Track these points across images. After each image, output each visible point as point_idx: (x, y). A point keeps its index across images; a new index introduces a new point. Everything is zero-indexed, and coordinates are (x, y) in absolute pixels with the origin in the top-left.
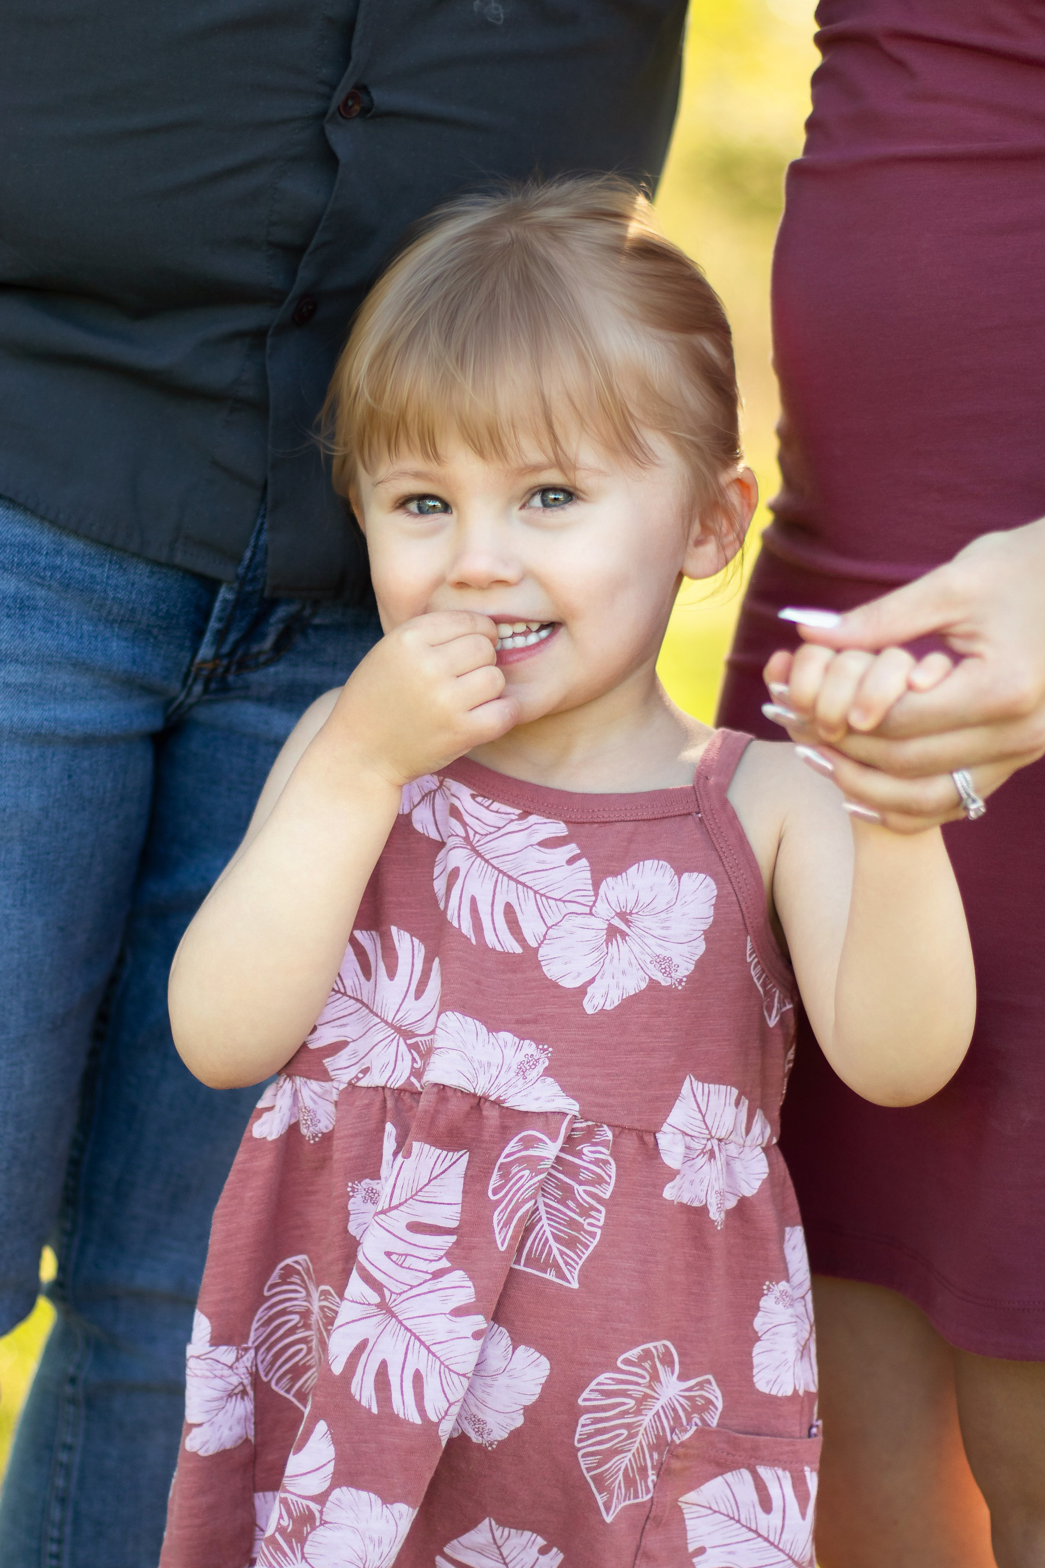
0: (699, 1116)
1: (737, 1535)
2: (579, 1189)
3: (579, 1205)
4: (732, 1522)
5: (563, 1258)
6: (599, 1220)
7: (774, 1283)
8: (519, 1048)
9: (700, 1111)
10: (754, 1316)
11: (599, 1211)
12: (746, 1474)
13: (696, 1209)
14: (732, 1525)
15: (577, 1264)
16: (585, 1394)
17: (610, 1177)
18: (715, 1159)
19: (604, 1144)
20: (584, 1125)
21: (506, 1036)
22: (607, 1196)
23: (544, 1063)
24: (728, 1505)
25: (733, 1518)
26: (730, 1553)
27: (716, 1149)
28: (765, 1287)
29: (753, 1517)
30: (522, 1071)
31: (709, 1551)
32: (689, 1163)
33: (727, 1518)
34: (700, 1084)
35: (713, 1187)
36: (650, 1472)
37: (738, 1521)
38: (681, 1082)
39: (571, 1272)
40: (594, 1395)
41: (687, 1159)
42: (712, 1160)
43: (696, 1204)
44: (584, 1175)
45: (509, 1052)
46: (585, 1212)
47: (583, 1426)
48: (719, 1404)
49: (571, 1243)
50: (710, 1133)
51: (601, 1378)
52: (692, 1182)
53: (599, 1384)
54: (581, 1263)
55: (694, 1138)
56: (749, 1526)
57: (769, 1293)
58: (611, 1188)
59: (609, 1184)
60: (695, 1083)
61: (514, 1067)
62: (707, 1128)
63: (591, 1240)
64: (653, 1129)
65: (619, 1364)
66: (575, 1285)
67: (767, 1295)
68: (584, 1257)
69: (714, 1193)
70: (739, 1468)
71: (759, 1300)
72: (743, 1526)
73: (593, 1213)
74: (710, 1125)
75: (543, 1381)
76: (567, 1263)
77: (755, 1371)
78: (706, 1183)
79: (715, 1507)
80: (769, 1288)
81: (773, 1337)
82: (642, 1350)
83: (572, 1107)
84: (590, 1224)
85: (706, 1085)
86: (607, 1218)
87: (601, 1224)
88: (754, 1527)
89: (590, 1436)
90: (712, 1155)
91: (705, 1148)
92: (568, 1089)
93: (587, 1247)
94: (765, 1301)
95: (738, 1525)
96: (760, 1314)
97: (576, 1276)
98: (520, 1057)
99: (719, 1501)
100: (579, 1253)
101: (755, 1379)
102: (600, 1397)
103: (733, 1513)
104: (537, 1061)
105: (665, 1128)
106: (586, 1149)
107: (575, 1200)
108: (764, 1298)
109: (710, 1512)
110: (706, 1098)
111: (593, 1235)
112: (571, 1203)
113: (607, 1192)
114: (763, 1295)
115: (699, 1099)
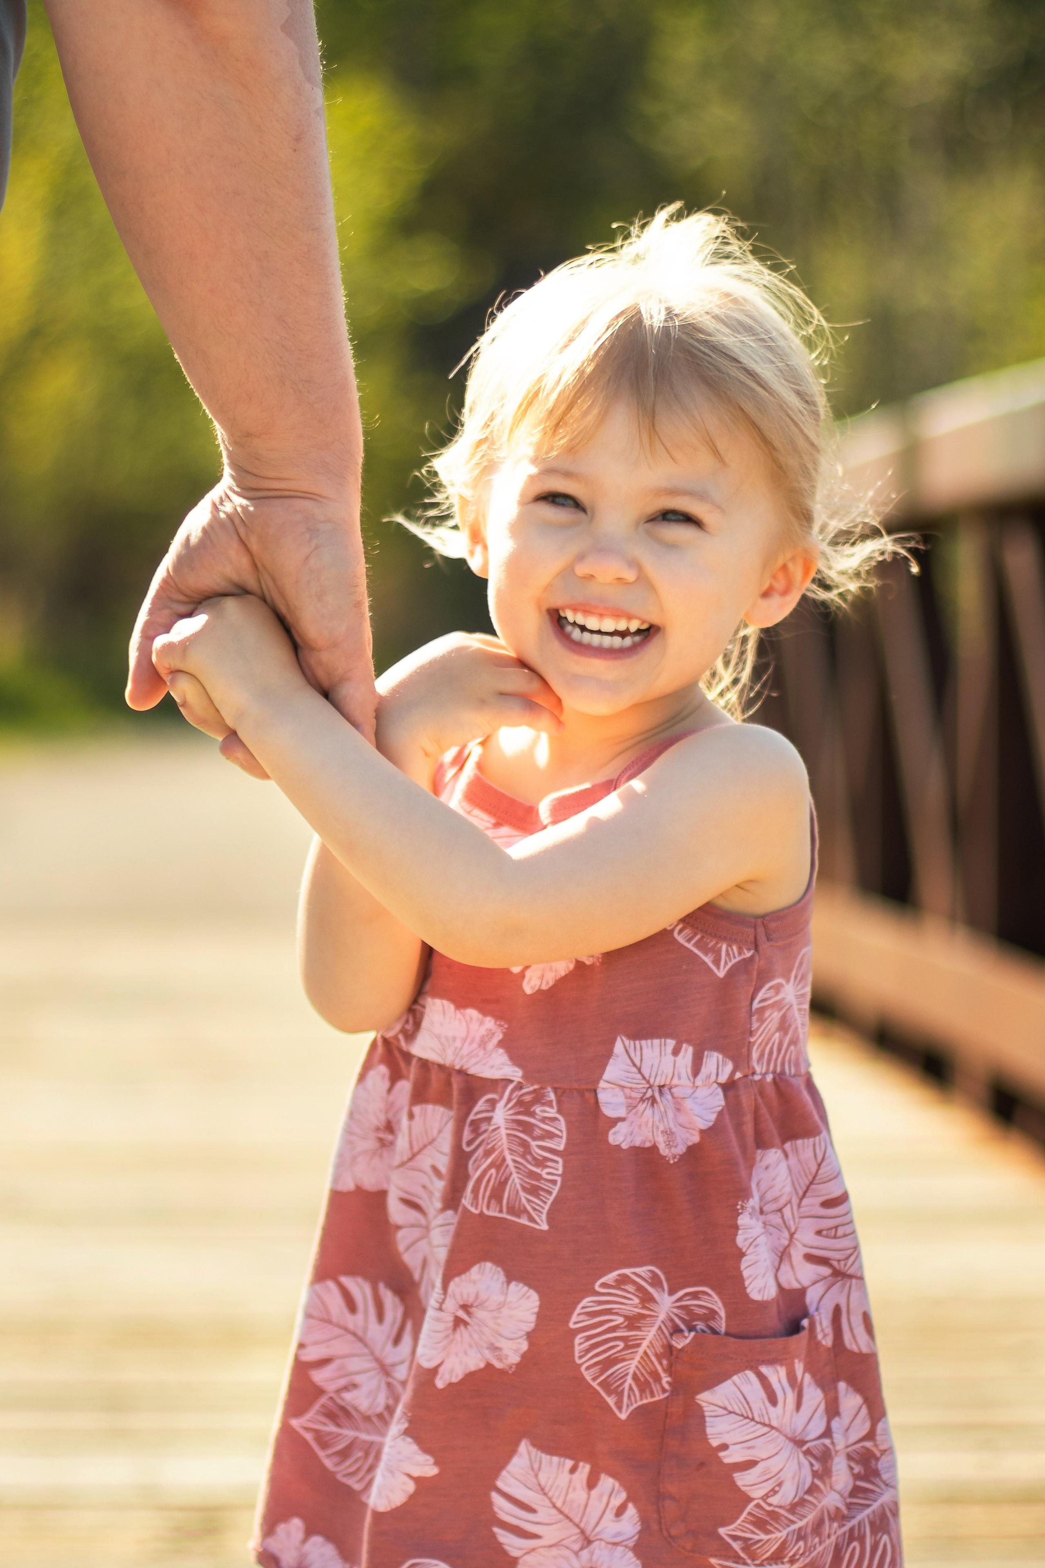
0: (634, 1070)
1: (754, 1432)
2: (534, 1144)
3: (534, 1158)
4: (747, 1421)
5: (530, 1205)
6: (557, 1169)
7: (746, 1201)
8: (482, 1023)
9: (634, 1065)
10: (736, 1235)
11: (556, 1162)
12: (750, 1374)
13: (648, 1148)
14: (747, 1424)
15: (543, 1208)
16: (574, 1318)
17: (561, 1131)
18: (657, 1103)
19: (550, 1104)
20: (531, 1089)
21: (472, 1013)
22: (561, 1147)
23: (499, 1036)
24: (741, 1407)
25: (747, 1418)
26: (749, 1448)
27: (657, 1095)
28: (739, 1207)
29: (764, 1412)
30: (483, 1043)
31: (731, 1447)
32: (634, 1111)
33: (741, 1418)
34: (632, 1042)
35: (658, 1128)
36: (663, 1375)
37: (753, 1419)
38: (613, 1042)
39: (539, 1216)
40: (582, 1318)
41: (630, 1108)
42: (655, 1105)
43: (648, 1145)
44: (537, 1132)
45: (474, 1026)
46: (541, 1163)
47: (580, 1344)
48: (722, 1313)
49: (534, 1191)
50: (648, 1082)
51: (585, 1302)
52: (640, 1126)
53: (583, 1308)
54: (547, 1207)
55: (633, 1090)
56: (762, 1421)
57: (744, 1211)
58: (564, 1140)
59: (561, 1137)
60: (627, 1042)
61: (478, 1040)
62: (644, 1078)
63: (553, 1187)
64: (591, 1087)
65: (597, 1287)
66: (545, 1227)
67: (741, 1213)
68: (549, 1202)
69: (660, 1133)
70: (743, 1370)
71: (737, 1220)
72: (758, 1423)
73: (549, 1164)
74: (647, 1076)
75: (536, 1310)
76: (535, 1209)
77: (747, 1283)
78: (650, 1124)
79: (730, 1408)
80: (742, 1207)
81: (756, 1249)
82: (619, 1275)
83: (516, 1074)
84: (548, 1174)
85: (637, 1042)
86: (565, 1166)
87: (560, 1172)
88: (767, 1422)
89: (588, 1351)
90: (653, 1101)
91: (644, 1096)
92: (516, 1059)
93: (550, 1193)
94: (742, 1219)
95: (753, 1423)
96: (740, 1232)
97: (544, 1216)
98: (482, 1031)
99: (733, 1402)
100: (544, 1199)
101: (748, 1290)
102: (586, 1318)
103: (747, 1413)
104: (493, 1034)
105: (602, 1084)
106: (538, 1109)
107: (531, 1153)
108: (740, 1217)
109: (725, 1412)
110: (638, 1053)
111: (554, 1182)
112: (529, 1157)
113: (560, 1145)
114: (739, 1214)
115: (632, 1054)
